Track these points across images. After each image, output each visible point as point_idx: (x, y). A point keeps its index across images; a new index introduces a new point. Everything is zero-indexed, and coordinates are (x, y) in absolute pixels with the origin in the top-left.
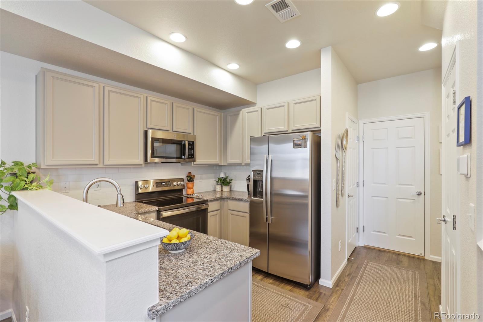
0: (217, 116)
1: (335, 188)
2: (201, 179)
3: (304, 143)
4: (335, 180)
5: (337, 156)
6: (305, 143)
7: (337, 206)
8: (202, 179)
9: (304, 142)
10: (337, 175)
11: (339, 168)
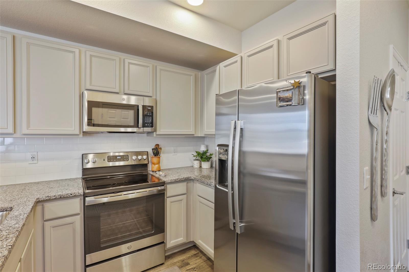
0: (191, 75)
1: (367, 184)
2: (175, 152)
3: (297, 97)
4: (367, 169)
5: (371, 121)
6: (299, 95)
7: (373, 218)
8: (177, 152)
9: (297, 93)
10: (373, 159)
11: (377, 145)
